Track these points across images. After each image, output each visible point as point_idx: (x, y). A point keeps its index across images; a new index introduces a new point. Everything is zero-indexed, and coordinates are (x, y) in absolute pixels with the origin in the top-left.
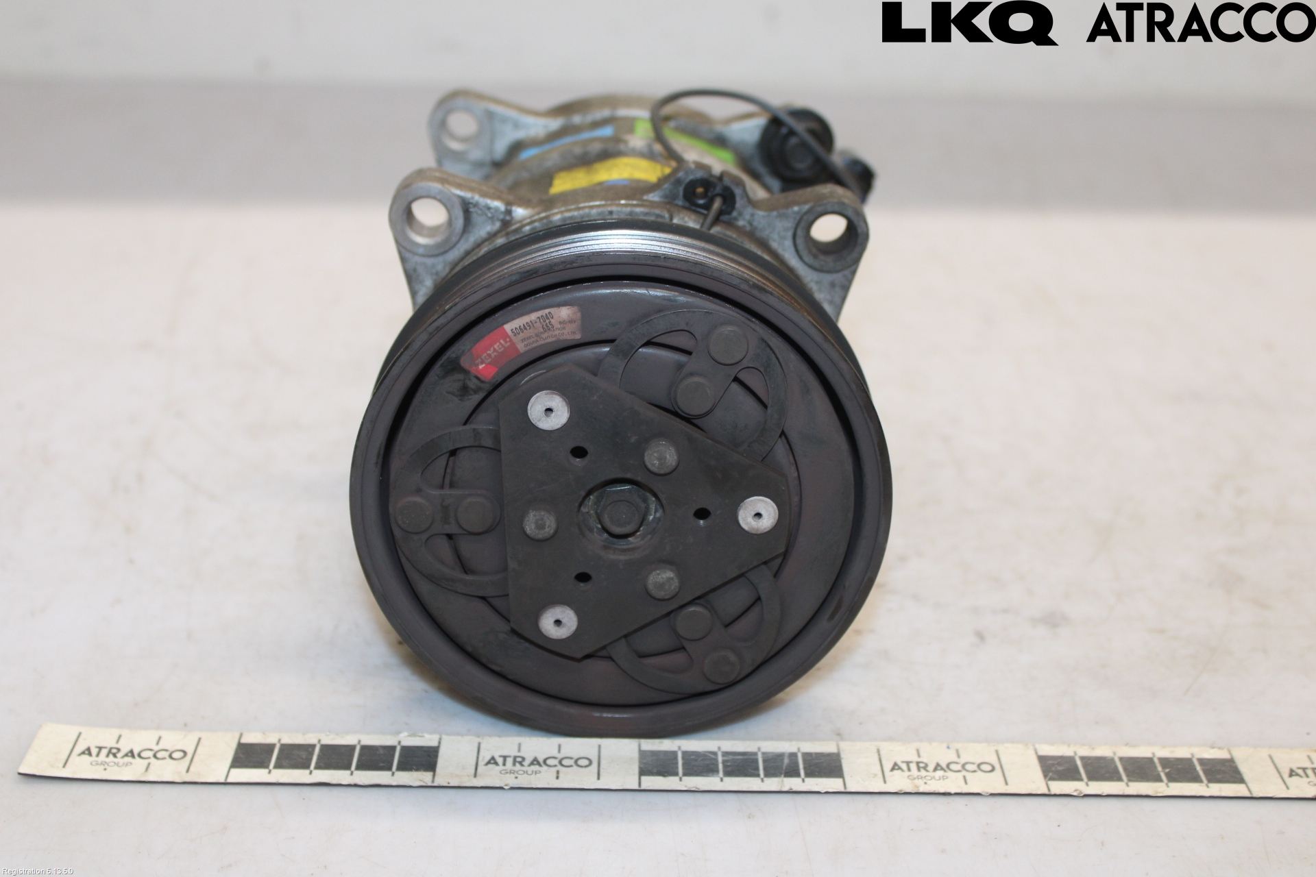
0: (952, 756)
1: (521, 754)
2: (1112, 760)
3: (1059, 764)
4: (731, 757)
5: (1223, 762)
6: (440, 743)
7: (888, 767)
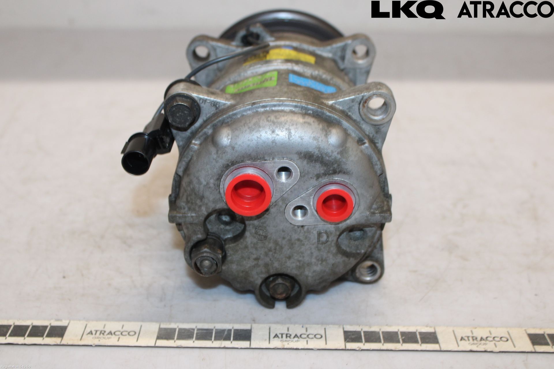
0: (303, 331)
1: (105, 329)
2: (378, 333)
3: (353, 335)
4: (200, 331)
5: (430, 334)
6: (68, 324)
7: (272, 335)
